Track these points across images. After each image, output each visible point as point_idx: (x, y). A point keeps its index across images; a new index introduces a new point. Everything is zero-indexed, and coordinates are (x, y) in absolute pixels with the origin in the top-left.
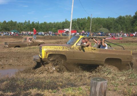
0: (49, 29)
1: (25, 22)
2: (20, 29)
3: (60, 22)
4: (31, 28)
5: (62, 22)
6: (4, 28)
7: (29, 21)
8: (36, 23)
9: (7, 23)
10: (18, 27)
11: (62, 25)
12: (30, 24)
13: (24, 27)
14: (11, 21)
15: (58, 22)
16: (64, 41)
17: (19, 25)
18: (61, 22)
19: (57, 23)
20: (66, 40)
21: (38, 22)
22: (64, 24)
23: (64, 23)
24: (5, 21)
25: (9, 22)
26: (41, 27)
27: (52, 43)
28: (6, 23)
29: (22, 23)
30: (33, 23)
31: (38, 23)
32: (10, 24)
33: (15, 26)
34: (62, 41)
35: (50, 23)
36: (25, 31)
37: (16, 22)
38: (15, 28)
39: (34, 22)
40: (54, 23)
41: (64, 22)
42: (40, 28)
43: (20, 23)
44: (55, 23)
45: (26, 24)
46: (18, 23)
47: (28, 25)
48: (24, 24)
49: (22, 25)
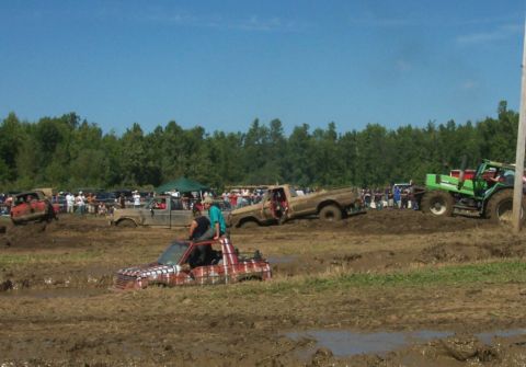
0: (399, 171)
1: (253, 132)
2: (225, 174)
3: (464, 124)
5: (480, 125)
7: (276, 124)
8: (319, 132)
9: (150, 140)
10: (213, 158)
11: (482, 141)
12: (283, 141)
13: (246, 163)
14: (168, 129)
15: (452, 123)
16: (478, 240)
18: (474, 125)
19: (448, 132)
20: (489, 233)
21: (332, 126)
22: (493, 133)
23: (489, 129)
24: (137, 128)
25: (159, 129)
26: (347, 156)
27: (402, 252)
29: (232, 137)
30: (300, 133)
31: (332, 134)
32: (166, 145)
33: (194, 155)
34: (465, 240)
35: (406, 132)
38: (192, 167)
39: (306, 126)
40: (431, 129)
41: (489, 122)
43: (220, 137)
44: (437, 128)
45: (260, 141)
46: (212, 135)
47: (273, 145)
48: (249, 142)
49: (233, 146)
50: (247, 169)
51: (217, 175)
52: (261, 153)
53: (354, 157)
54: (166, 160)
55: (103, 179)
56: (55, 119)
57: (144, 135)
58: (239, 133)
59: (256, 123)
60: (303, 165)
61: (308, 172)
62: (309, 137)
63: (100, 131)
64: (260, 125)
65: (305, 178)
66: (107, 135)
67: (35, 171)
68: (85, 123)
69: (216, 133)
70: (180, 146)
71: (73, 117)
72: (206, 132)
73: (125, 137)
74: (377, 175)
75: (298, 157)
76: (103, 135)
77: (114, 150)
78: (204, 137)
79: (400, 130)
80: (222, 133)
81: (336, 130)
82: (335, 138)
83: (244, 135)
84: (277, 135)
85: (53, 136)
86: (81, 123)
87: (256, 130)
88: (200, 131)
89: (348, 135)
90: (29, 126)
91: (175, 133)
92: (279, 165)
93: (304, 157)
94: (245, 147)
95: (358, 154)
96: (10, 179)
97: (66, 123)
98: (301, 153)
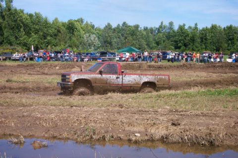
1: (161, 27)
4: (176, 42)
7: (171, 24)
8: (190, 27)
9: (114, 30)
12: (174, 31)
13: (157, 40)
14: (123, 25)
17: (145, 33)
21: (196, 24)
24: (109, 24)
25: (119, 25)
26: (202, 39)
28: (110, 28)
29: (152, 30)
30: (181, 28)
31: (196, 28)
33: (135, 36)
35: (230, 28)
37: (137, 27)
39: (184, 25)
42: (199, 40)
43: (146, 29)
45: (164, 31)
46: (143, 28)
47: (169, 33)
48: (159, 31)
49: (152, 33)
50: (158, 43)
52: (164, 36)
53: (206, 39)
54: (122, 38)
56: (74, 20)
57: (113, 27)
58: (155, 27)
59: (162, 23)
60: (182, 42)
61: (185, 45)
62: (186, 30)
63: (93, 27)
64: (164, 24)
65: (183, 47)
66: (97, 28)
67: (66, 43)
68: (87, 22)
71: (82, 20)
72: (140, 27)
73: (105, 29)
74: (216, 47)
75: (180, 38)
76: (95, 27)
78: (139, 29)
79: (227, 27)
80: (147, 28)
81: (198, 27)
82: (197, 30)
83: (157, 28)
84: (171, 28)
85: (71, 27)
86: (85, 22)
89: (203, 30)
90: (63, 23)
91: (126, 27)
92: (172, 42)
93: (183, 38)
94: (157, 34)
95: (208, 37)
96: (55, 46)
97: (79, 22)
98: (182, 36)
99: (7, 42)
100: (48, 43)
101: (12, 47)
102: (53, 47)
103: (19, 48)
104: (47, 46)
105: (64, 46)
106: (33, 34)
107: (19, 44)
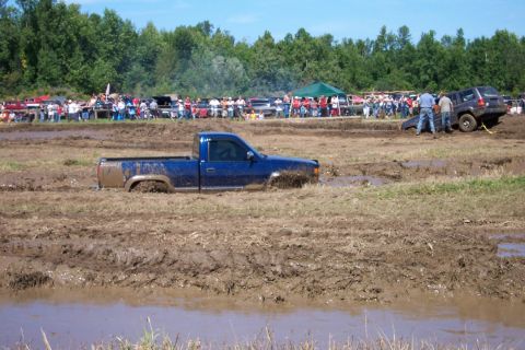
1: (381, 39)
2: (353, 80)
6: (259, 75)
7: (404, 31)
8: (447, 39)
9: (281, 47)
10: (341, 65)
12: (411, 48)
13: (374, 69)
14: (298, 37)
17: (346, 51)
21: (460, 32)
24: (267, 36)
25: (289, 36)
26: (474, 63)
28: (271, 45)
29: (361, 44)
30: (427, 40)
31: (460, 40)
32: (296, 52)
33: (323, 62)
36: (381, 90)
38: (321, 74)
39: (432, 33)
42: (468, 68)
43: (348, 44)
45: (388, 48)
46: (340, 42)
47: (400, 52)
48: (377, 48)
49: (361, 53)
50: (375, 76)
51: (346, 81)
52: (389, 59)
53: (483, 63)
54: (296, 67)
55: (236, 85)
56: (190, 28)
57: (276, 42)
58: (368, 40)
59: (384, 31)
60: (429, 71)
61: (436, 79)
62: (437, 43)
63: (232, 39)
64: (387, 32)
65: (433, 84)
66: (239, 43)
67: (173, 78)
68: (218, 31)
69: (344, 40)
70: (309, 53)
71: (207, 26)
73: (257, 45)
74: (505, 81)
75: (426, 63)
76: (236, 42)
77: (246, 57)
78: (333, 44)
80: (350, 41)
81: (464, 36)
82: (463, 44)
83: (372, 42)
84: (405, 42)
85: (184, 43)
86: (214, 30)
87: (384, 38)
88: (328, 38)
89: (477, 41)
90: (166, 34)
91: (305, 40)
92: (407, 71)
93: (432, 63)
94: (373, 54)
95: (487, 60)
96: (150, 85)
97: (201, 31)
98: (429, 59)
99: (44, 79)
100: (135, 79)
101: (58, 89)
102: (146, 86)
103: (71, 91)
104: (134, 86)
105: (170, 84)
106: (100, 60)
107: (71, 83)
